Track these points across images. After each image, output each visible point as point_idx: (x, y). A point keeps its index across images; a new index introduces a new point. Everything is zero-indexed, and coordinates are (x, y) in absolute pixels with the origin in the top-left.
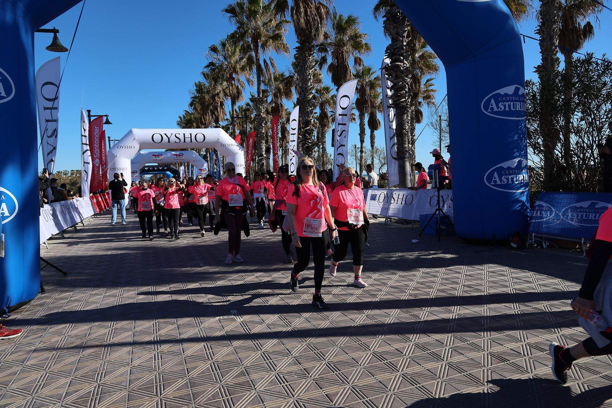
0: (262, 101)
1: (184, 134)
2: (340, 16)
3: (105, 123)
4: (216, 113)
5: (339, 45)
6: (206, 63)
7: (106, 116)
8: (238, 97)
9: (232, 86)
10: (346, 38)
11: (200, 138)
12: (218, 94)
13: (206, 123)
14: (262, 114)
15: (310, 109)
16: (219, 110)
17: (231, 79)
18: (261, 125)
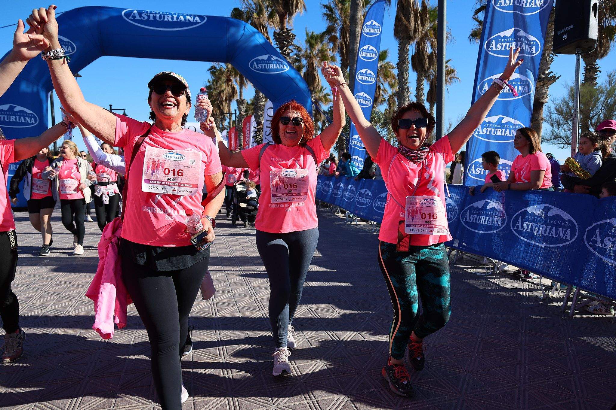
0: (242, 102)
2: (313, 33)
4: (221, 106)
5: (309, 57)
6: (209, 67)
7: (124, 110)
8: (234, 96)
9: (228, 86)
10: (315, 52)
12: (223, 91)
13: (217, 114)
14: (242, 112)
15: (261, 113)
16: (224, 104)
17: (228, 80)
18: (241, 121)
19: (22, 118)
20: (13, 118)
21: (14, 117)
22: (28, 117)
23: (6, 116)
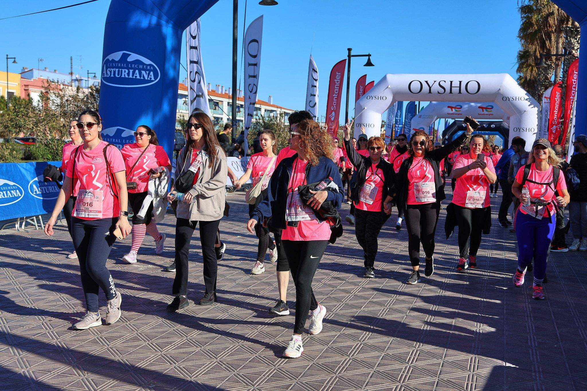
1: (451, 82)
3: (364, 66)
7: (369, 55)
11: (473, 87)
14: (574, 52)
19: (137, 71)
20: (125, 73)
21: (127, 71)
22: (145, 70)
23: (117, 70)
